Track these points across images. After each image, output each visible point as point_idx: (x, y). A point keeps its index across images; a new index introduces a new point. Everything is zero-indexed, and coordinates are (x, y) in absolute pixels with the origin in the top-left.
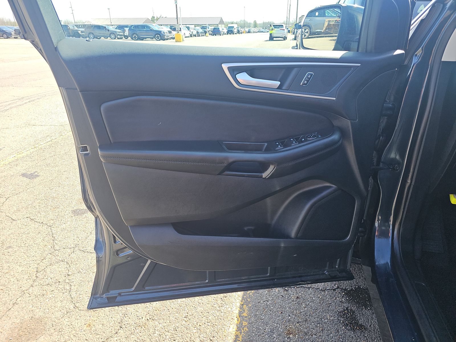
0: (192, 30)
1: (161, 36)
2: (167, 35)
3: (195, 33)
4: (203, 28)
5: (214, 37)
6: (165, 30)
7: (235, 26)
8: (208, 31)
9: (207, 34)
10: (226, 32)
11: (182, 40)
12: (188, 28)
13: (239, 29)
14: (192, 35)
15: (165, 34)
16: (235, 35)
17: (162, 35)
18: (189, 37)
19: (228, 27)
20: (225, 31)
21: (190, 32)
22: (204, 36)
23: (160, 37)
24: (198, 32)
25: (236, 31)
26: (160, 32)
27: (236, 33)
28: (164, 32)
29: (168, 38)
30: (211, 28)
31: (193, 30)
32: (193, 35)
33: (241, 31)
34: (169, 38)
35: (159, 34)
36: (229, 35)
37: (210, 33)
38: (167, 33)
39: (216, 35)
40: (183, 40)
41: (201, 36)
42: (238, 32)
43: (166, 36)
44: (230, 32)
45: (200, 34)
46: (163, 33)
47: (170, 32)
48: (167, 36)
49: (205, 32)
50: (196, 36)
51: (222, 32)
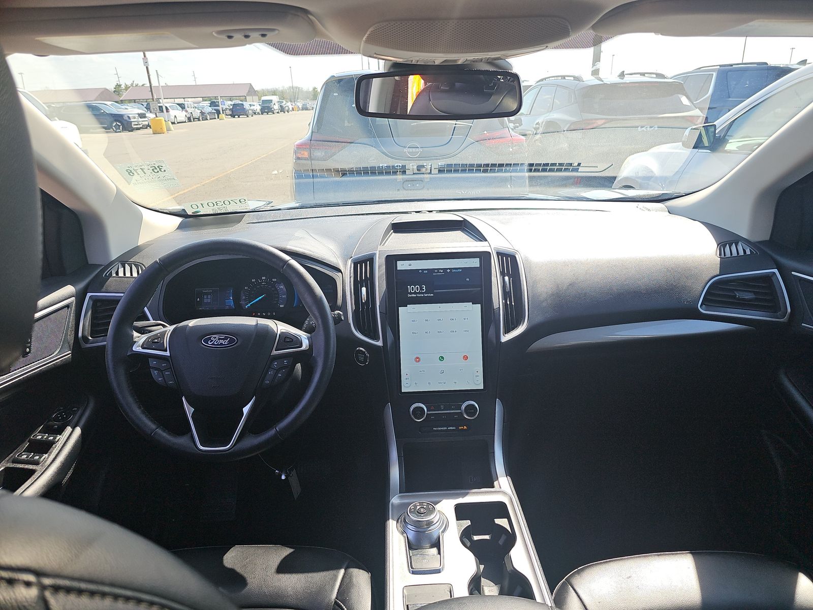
0: (190, 110)
1: (122, 124)
2: (135, 121)
3: (197, 114)
4: (213, 104)
5: (236, 119)
6: (131, 111)
7: (275, 99)
8: (223, 111)
9: (222, 116)
10: (258, 111)
11: (165, 130)
12: (182, 106)
13: (282, 104)
14: (192, 119)
15: (132, 120)
16: (276, 115)
17: (125, 123)
18: (185, 122)
19: (261, 101)
20: (258, 108)
21: (186, 114)
22: (215, 118)
23: (121, 126)
24: (202, 113)
25: (276, 107)
26: (121, 116)
27: (277, 111)
28: (129, 117)
29: (138, 126)
30: (228, 104)
31: (193, 109)
32: (194, 119)
33: (287, 108)
34: (141, 126)
35: (120, 122)
36: (265, 116)
37: (229, 112)
38: (135, 118)
39: (239, 117)
40: (169, 130)
41: (210, 119)
42: (282, 110)
43: (133, 123)
44: (266, 109)
45: (207, 116)
46: (127, 119)
47: (142, 116)
48: (136, 123)
49: (218, 112)
50: (199, 120)
51: (250, 112)
